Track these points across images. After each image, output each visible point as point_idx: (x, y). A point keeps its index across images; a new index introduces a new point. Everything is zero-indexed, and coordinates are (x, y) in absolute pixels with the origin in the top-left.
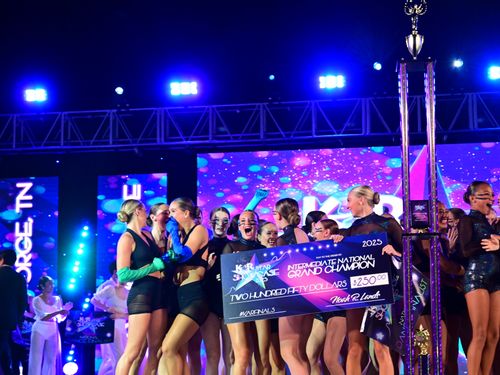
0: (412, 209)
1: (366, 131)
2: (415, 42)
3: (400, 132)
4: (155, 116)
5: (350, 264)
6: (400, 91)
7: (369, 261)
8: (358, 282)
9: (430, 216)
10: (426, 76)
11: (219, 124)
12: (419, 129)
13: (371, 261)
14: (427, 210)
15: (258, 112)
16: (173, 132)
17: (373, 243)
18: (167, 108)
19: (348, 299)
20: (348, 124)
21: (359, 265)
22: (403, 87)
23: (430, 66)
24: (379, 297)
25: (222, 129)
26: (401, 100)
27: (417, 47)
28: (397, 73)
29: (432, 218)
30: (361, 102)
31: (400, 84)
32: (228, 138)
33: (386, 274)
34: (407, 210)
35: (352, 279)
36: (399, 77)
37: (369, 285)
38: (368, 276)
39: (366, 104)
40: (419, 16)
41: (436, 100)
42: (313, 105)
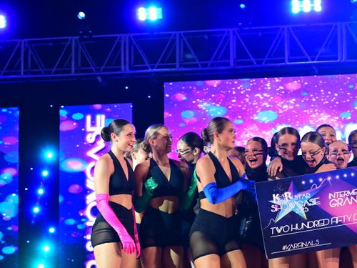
1: (342, 58)
4: (119, 43)
18: (132, 35)
39: (342, 29)
42: (286, 31)
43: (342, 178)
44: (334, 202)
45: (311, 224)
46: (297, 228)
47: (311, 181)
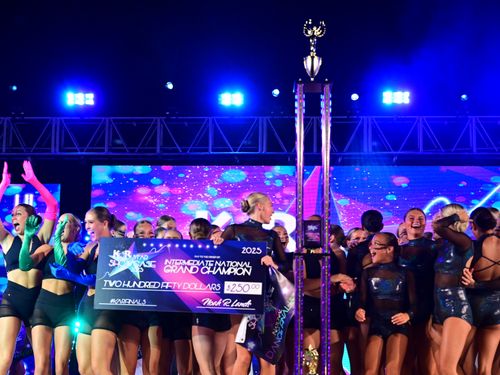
0: (305, 229)
1: (263, 150)
2: (313, 63)
3: (295, 152)
4: (51, 125)
5: (227, 269)
6: (296, 111)
7: (246, 269)
8: (232, 287)
9: (322, 237)
10: (322, 97)
11: (116, 137)
12: (315, 150)
13: (248, 269)
14: (320, 230)
15: (155, 125)
16: (68, 142)
17: (253, 251)
18: (62, 118)
19: (219, 303)
20: (244, 142)
21: (236, 271)
22: (299, 107)
23: (327, 88)
24: (250, 307)
25: (118, 142)
26: (297, 120)
27: (315, 68)
28: (295, 94)
29: (324, 239)
30: (258, 120)
31: (296, 104)
32: (124, 151)
33: (261, 284)
34: (300, 230)
35: (227, 283)
36: (296, 97)
37: (242, 293)
38: (243, 284)
39: (263, 122)
40: (317, 38)
41: (332, 121)
42: (210, 122)
43: (181, 247)
44: (168, 268)
45: (142, 284)
46: (128, 285)
47: (152, 245)
